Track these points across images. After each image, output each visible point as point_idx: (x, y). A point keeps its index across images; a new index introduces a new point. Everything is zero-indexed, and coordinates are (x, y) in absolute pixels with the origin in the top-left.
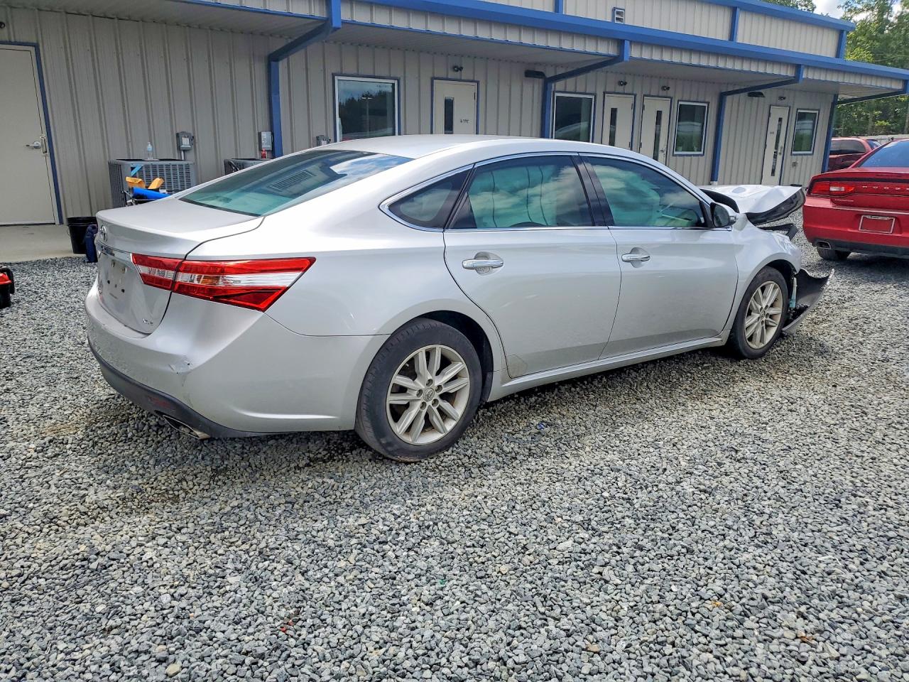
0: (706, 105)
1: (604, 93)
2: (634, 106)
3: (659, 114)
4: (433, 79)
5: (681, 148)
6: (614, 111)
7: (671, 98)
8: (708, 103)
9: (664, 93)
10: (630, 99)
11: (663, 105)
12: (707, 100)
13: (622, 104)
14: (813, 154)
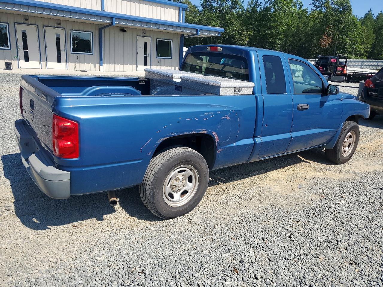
1: (15, 23)
7: (65, 28)
8: (92, 32)
9: (59, 26)
14: (171, 59)
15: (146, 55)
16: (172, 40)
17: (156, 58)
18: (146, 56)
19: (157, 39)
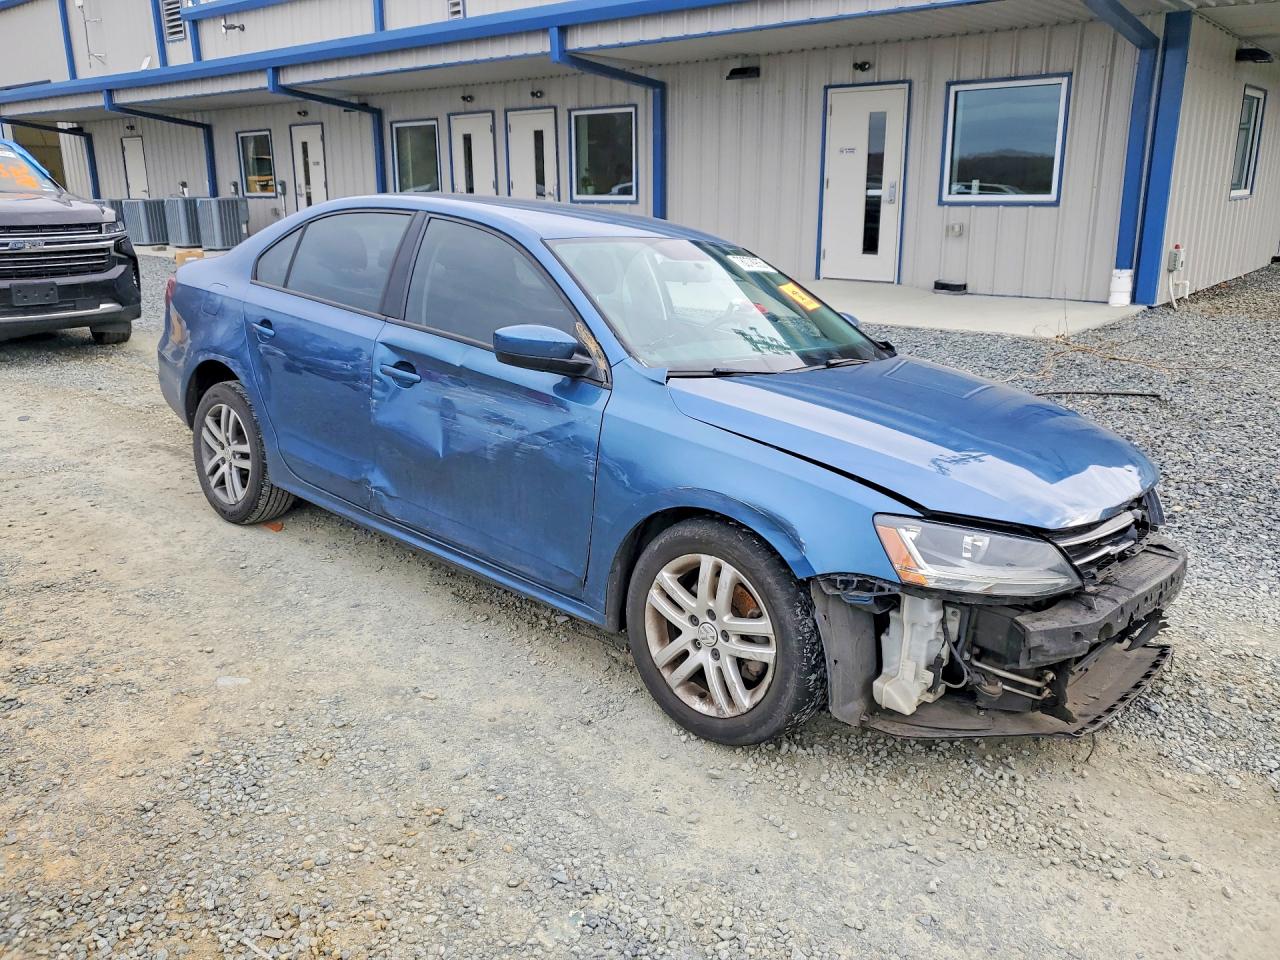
0: (632, 110)
1: (449, 116)
2: (493, 130)
3: (539, 136)
4: (290, 127)
5: (590, 189)
6: (467, 139)
9: (538, 102)
10: (487, 119)
11: (544, 121)
12: (634, 101)
13: (479, 128)
14: (1056, 203)
15: (872, 192)
16: (1069, 75)
17: (941, 203)
18: (879, 197)
19: (949, 84)
